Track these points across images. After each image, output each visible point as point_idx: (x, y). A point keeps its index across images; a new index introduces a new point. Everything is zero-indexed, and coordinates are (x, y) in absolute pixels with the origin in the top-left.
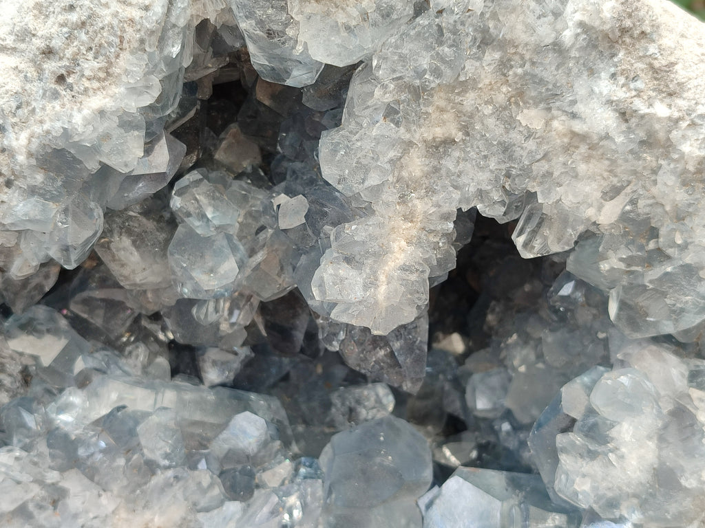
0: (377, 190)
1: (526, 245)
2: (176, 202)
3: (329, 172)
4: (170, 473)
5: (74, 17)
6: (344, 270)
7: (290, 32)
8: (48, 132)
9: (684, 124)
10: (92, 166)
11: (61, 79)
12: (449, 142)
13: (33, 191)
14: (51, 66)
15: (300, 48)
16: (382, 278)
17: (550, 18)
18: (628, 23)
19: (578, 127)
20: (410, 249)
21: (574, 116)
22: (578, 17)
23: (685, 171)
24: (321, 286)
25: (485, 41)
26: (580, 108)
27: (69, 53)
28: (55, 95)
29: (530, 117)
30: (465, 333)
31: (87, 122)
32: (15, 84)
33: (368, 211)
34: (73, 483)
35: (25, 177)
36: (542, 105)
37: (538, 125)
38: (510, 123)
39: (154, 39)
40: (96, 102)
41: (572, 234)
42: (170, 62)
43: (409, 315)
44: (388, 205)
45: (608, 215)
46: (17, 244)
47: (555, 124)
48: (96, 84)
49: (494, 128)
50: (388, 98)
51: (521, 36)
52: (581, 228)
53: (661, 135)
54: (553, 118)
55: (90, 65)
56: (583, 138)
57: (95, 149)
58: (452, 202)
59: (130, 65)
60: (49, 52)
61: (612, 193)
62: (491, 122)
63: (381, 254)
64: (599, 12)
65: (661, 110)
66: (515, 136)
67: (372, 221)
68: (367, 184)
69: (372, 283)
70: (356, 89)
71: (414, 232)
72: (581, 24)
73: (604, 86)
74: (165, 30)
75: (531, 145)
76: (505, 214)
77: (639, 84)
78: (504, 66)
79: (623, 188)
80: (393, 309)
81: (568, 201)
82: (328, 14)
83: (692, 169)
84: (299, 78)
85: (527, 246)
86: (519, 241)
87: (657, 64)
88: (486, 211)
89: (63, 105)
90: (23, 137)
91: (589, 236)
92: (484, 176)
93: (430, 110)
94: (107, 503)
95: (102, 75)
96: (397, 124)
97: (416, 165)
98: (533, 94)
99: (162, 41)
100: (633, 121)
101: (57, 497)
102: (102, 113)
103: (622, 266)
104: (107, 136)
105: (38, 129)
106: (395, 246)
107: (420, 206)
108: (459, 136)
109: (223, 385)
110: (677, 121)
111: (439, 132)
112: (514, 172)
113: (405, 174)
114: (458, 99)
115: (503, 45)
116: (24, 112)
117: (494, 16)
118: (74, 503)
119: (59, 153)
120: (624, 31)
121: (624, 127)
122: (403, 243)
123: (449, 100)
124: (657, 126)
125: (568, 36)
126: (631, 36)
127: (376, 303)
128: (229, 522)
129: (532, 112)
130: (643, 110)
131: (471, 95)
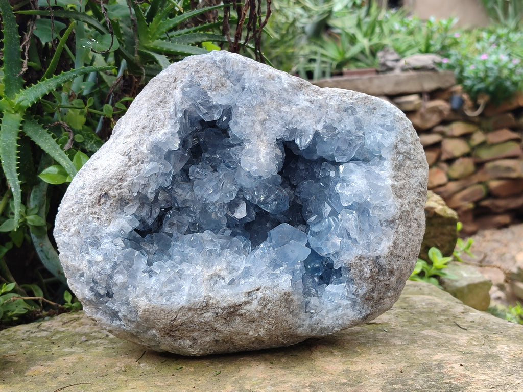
0: (250, 134)
1: (300, 144)
7: (210, 100)
8: (151, 142)
10: (166, 150)
11: (151, 131)
12: (265, 120)
13: (151, 160)
14: (146, 130)
15: (215, 103)
16: (261, 157)
19: (299, 107)
20: (266, 149)
22: (286, 82)
23: (335, 109)
25: (264, 92)
27: (151, 125)
28: (150, 134)
31: (162, 136)
32: (137, 139)
35: (148, 158)
36: (287, 105)
37: (288, 110)
38: (280, 112)
39: (174, 116)
40: (162, 132)
41: (311, 133)
42: (179, 120)
45: (320, 127)
47: (293, 108)
48: (161, 128)
49: (277, 113)
50: (243, 110)
53: (323, 103)
55: (158, 125)
57: (166, 143)
58: (274, 137)
59: (170, 121)
60: (144, 128)
61: (319, 121)
62: (275, 112)
63: (258, 152)
66: (283, 114)
67: (252, 143)
69: (258, 159)
71: (265, 145)
72: (288, 83)
73: (302, 97)
74: (176, 112)
76: (290, 136)
78: (272, 98)
82: (219, 93)
83: (337, 108)
84: (217, 117)
88: (284, 135)
90: (145, 146)
91: (316, 134)
92: (279, 126)
94: (199, 268)
95: (162, 126)
96: (249, 116)
97: (258, 128)
99: (176, 115)
101: (180, 274)
102: (165, 133)
104: (168, 139)
105: (148, 143)
106: (261, 149)
107: (264, 138)
108: (267, 118)
110: (326, 98)
111: (261, 118)
113: (256, 130)
114: (263, 108)
115: (269, 92)
116: (142, 141)
117: (264, 85)
119: (156, 146)
122: (263, 148)
123: (260, 108)
125: (286, 86)
127: (262, 164)
128: (242, 263)
129: (285, 108)
130: (316, 99)
131: (266, 106)
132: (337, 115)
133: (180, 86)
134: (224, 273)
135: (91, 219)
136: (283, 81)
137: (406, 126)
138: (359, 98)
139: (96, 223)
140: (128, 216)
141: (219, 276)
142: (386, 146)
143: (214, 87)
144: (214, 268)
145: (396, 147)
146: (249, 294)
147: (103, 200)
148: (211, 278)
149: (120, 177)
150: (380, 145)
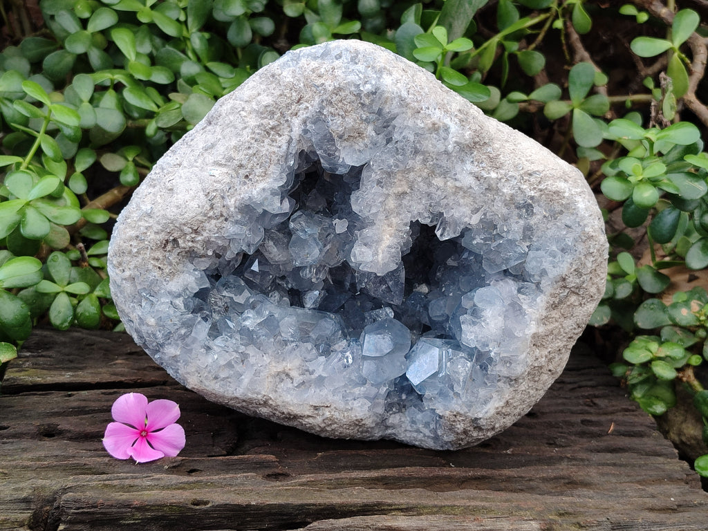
0: (375, 214)
1: (441, 235)
2: (292, 225)
3: (355, 208)
4: (294, 344)
5: (251, 152)
6: (364, 249)
7: (337, 154)
8: (243, 198)
9: (503, 180)
10: (260, 211)
11: (247, 177)
12: (404, 193)
13: (237, 222)
14: (242, 172)
15: (341, 160)
16: (380, 251)
17: (443, 141)
18: (477, 139)
19: (458, 184)
20: (391, 239)
21: (456, 180)
22: (454, 139)
23: (505, 200)
24: (355, 256)
25: (416, 152)
26: (458, 176)
27: (249, 166)
28: (245, 183)
29: (438, 181)
31: (258, 194)
32: (227, 180)
33: (373, 223)
34: (251, 351)
35: (233, 217)
36: (442, 176)
37: (441, 184)
38: (430, 185)
39: (283, 159)
40: (261, 185)
41: (459, 229)
42: (289, 167)
43: (393, 267)
44: (380, 220)
45: (474, 220)
46: (229, 245)
47: (449, 183)
48: (261, 178)
49: (423, 186)
50: (378, 177)
51: (430, 148)
52: (462, 227)
53: (494, 185)
54: (448, 181)
55: (258, 171)
56: (461, 188)
57: (261, 204)
58: (408, 218)
59: (274, 170)
60: (241, 166)
61: (476, 211)
62: (421, 184)
63: (379, 241)
64: (464, 136)
65: (493, 175)
66: (432, 190)
67: (374, 227)
68: (371, 212)
69: (377, 254)
70: (364, 174)
71: (393, 231)
72: (456, 142)
73: (469, 167)
74: (287, 155)
75: (439, 193)
76: (431, 222)
77: (484, 165)
78: (425, 161)
79: (480, 209)
80: (385, 264)
81: (457, 215)
82: (352, 146)
83: (508, 199)
84: (341, 171)
85: (443, 235)
86: (438, 233)
87: (491, 156)
88: (423, 221)
89: (248, 188)
90: (233, 200)
91: (466, 231)
92: (421, 207)
93: (396, 181)
94: (266, 359)
95: (263, 174)
96: (382, 187)
97: (391, 203)
98: (438, 172)
99: (286, 159)
100: (482, 180)
101: (244, 358)
102: (264, 189)
103: (482, 241)
104: (266, 199)
105: (239, 197)
106: (385, 238)
107: (394, 220)
108: (409, 191)
109: (314, 309)
110: (500, 179)
111: (400, 189)
112: (432, 204)
113: (387, 207)
114: (407, 176)
115: (423, 153)
116: (232, 190)
117: (419, 142)
118: (252, 360)
119: (247, 206)
120: (475, 143)
121: (478, 182)
122: (388, 236)
123: (403, 176)
124: (492, 182)
125: (450, 147)
126: (480, 145)
127: (378, 262)
128: (320, 366)
129: (439, 179)
130: (486, 175)
131: (412, 174)
132: (505, 211)
133: (303, 115)
134: (294, 374)
135: (150, 267)
136: (450, 136)
137: (591, 251)
138: (546, 189)
139: (157, 273)
140: (196, 273)
141: (287, 375)
142: (551, 276)
143: (346, 137)
144: (284, 364)
145: (564, 280)
146: (316, 408)
147: (169, 247)
148: (278, 374)
149: (196, 228)
150: (544, 273)
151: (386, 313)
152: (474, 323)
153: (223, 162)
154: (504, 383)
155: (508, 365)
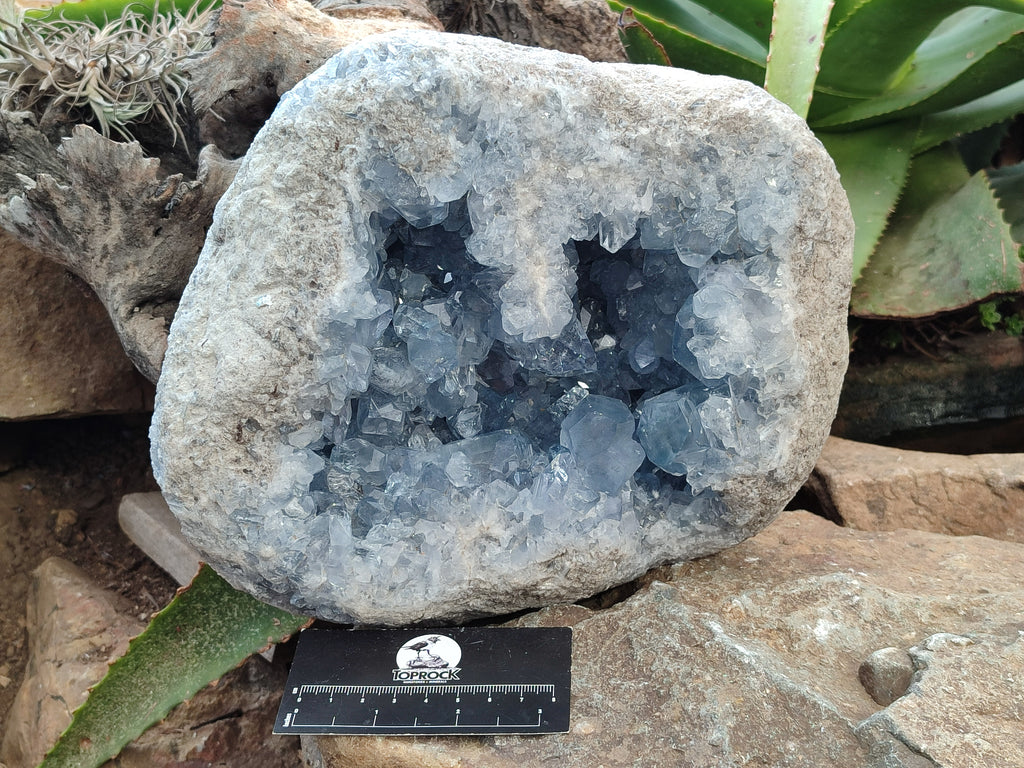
0: (512, 255)
1: (610, 246)
2: (400, 330)
3: (481, 259)
4: (478, 490)
5: (303, 247)
6: (518, 311)
7: (423, 195)
8: (322, 315)
9: (660, 132)
10: (352, 323)
11: (313, 284)
12: (537, 210)
13: (327, 354)
14: (303, 280)
15: (432, 201)
16: (541, 304)
17: (556, 114)
18: (600, 93)
19: (602, 164)
20: (547, 280)
21: (597, 160)
22: (570, 106)
23: (676, 157)
24: (510, 326)
25: (529, 145)
26: (598, 154)
27: (310, 268)
28: (314, 295)
29: (575, 173)
30: (612, 333)
31: (340, 299)
32: (287, 302)
33: (512, 272)
34: (423, 528)
35: (320, 348)
36: (577, 163)
37: (580, 174)
38: (565, 182)
39: (352, 236)
41: (632, 226)
42: (366, 245)
43: (566, 318)
44: (522, 261)
45: (645, 205)
46: (329, 392)
47: (590, 169)
48: (334, 277)
49: (559, 189)
50: (492, 203)
51: (545, 132)
52: (635, 219)
53: (652, 145)
54: (587, 167)
55: (327, 269)
56: (609, 168)
57: (351, 312)
58: (557, 242)
59: (347, 256)
60: (298, 274)
61: (642, 191)
62: (554, 187)
63: (532, 291)
64: (581, 96)
65: (644, 131)
66: (572, 188)
67: (517, 275)
68: (505, 255)
69: (537, 309)
70: (472, 205)
71: (545, 270)
72: (575, 108)
73: (605, 134)
74: (355, 229)
75: (583, 188)
76: (589, 234)
77: (624, 123)
78: (545, 155)
79: (646, 185)
80: (556, 319)
81: (619, 207)
82: (438, 175)
83: (678, 154)
84: (438, 218)
85: (612, 245)
86: (606, 245)
87: (628, 107)
88: (578, 237)
89: (323, 297)
91: (642, 222)
92: (567, 220)
93: (518, 197)
95: (334, 270)
96: (504, 214)
97: (526, 231)
98: (569, 159)
99: (356, 235)
100: (632, 146)
101: (417, 541)
103: (670, 228)
104: (355, 302)
105: (315, 318)
106: (539, 283)
107: (540, 253)
108: (541, 204)
110: (655, 133)
111: (530, 207)
112: (581, 208)
113: (523, 239)
114: (530, 184)
115: (538, 143)
116: (301, 313)
117: (526, 129)
118: (430, 540)
119: (332, 324)
120: (599, 99)
121: (628, 151)
122: (542, 278)
123: (525, 187)
124: (647, 141)
125: (570, 119)
126: (606, 99)
127: (544, 319)
128: (528, 504)
129: (574, 170)
130: (634, 136)
131: (536, 178)
132: (681, 172)
133: (352, 164)
134: (497, 531)
135: (232, 475)
136: (563, 103)
137: (818, 174)
138: (722, 118)
139: (244, 481)
140: (300, 454)
141: (488, 537)
142: (781, 232)
143: (425, 165)
144: (477, 524)
145: (800, 229)
146: (549, 564)
147: (245, 433)
148: (475, 543)
149: (272, 390)
150: (769, 232)
151: (576, 394)
152: (709, 344)
153: (269, 280)
154: (785, 405)
155: (780, 378)
